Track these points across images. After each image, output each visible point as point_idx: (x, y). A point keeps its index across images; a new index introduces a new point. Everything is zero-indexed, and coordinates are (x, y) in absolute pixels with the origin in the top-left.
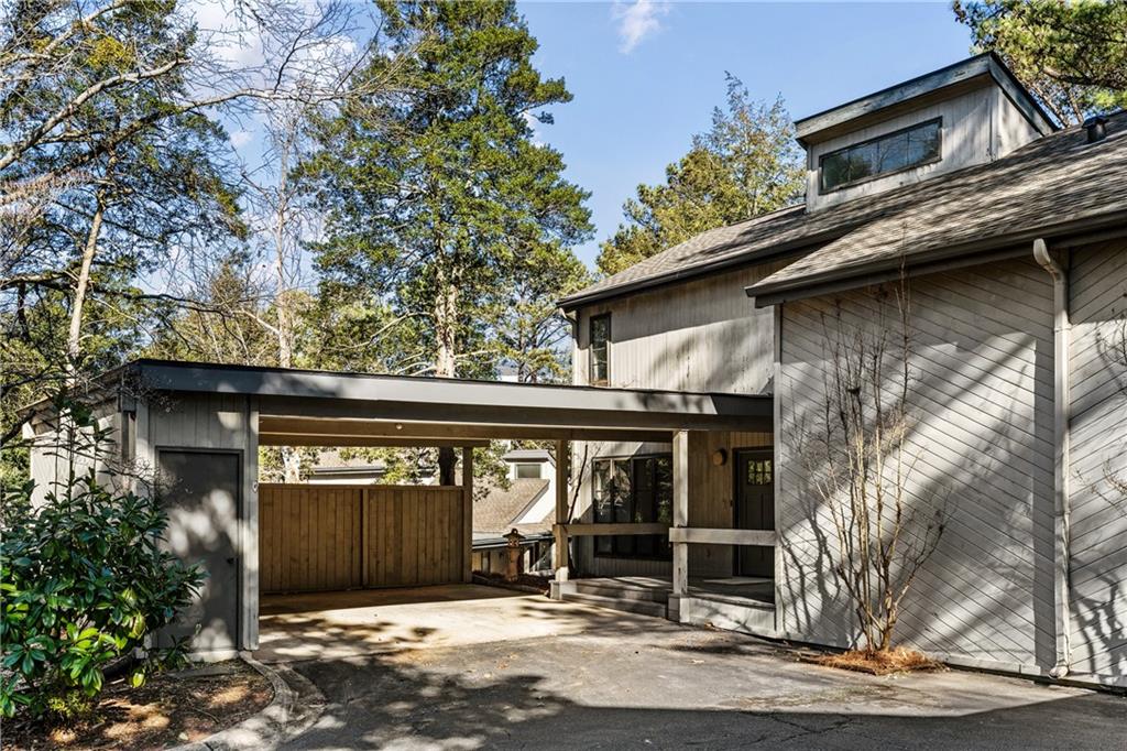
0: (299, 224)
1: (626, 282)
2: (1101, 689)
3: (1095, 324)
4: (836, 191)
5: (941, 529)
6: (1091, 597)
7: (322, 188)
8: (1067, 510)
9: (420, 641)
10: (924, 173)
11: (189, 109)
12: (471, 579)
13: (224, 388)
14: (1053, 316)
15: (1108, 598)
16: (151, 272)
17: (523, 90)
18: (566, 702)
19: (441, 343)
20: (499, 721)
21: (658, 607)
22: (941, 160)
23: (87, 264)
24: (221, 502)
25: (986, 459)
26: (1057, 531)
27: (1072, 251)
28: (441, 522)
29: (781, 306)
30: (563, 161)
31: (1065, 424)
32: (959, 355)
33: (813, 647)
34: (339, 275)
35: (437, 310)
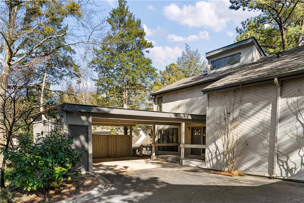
0: (87, 77)
1: (167, 89)
2: (284, 180)
3: (287, 98)
4: (215, 69)
5: (247, 144)
6: (282, 160)
7: (97, 66)
8: (278, 140)
9: (126, 169)
10: (236, 65)
11: (67, 46)
12: (132, 155)
13: (83, 111)
14: (277, 97)
15: (286, 160)
16: (58, 85)
17: (143, 45)
18: (167, 183)
19: (124, 103)
20: (154, 188)
21: (177, 162)
22: (240, 62)
23: (44, 82)
24: (82, 138)
25: (258, 129)
26: (275, 145)
27: (282, 81)
28: (125, 143)
29: (209, 94)
30: (152, 61)
31: (279, 121)
32: (253, 105)
33: (214, 170)
34: (100, 87)
35: (123, 95)
